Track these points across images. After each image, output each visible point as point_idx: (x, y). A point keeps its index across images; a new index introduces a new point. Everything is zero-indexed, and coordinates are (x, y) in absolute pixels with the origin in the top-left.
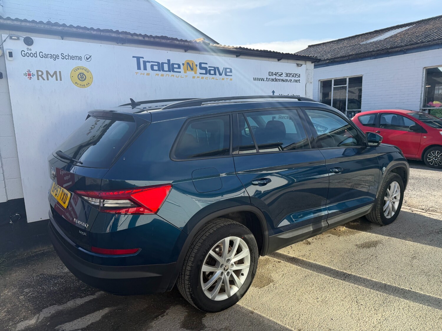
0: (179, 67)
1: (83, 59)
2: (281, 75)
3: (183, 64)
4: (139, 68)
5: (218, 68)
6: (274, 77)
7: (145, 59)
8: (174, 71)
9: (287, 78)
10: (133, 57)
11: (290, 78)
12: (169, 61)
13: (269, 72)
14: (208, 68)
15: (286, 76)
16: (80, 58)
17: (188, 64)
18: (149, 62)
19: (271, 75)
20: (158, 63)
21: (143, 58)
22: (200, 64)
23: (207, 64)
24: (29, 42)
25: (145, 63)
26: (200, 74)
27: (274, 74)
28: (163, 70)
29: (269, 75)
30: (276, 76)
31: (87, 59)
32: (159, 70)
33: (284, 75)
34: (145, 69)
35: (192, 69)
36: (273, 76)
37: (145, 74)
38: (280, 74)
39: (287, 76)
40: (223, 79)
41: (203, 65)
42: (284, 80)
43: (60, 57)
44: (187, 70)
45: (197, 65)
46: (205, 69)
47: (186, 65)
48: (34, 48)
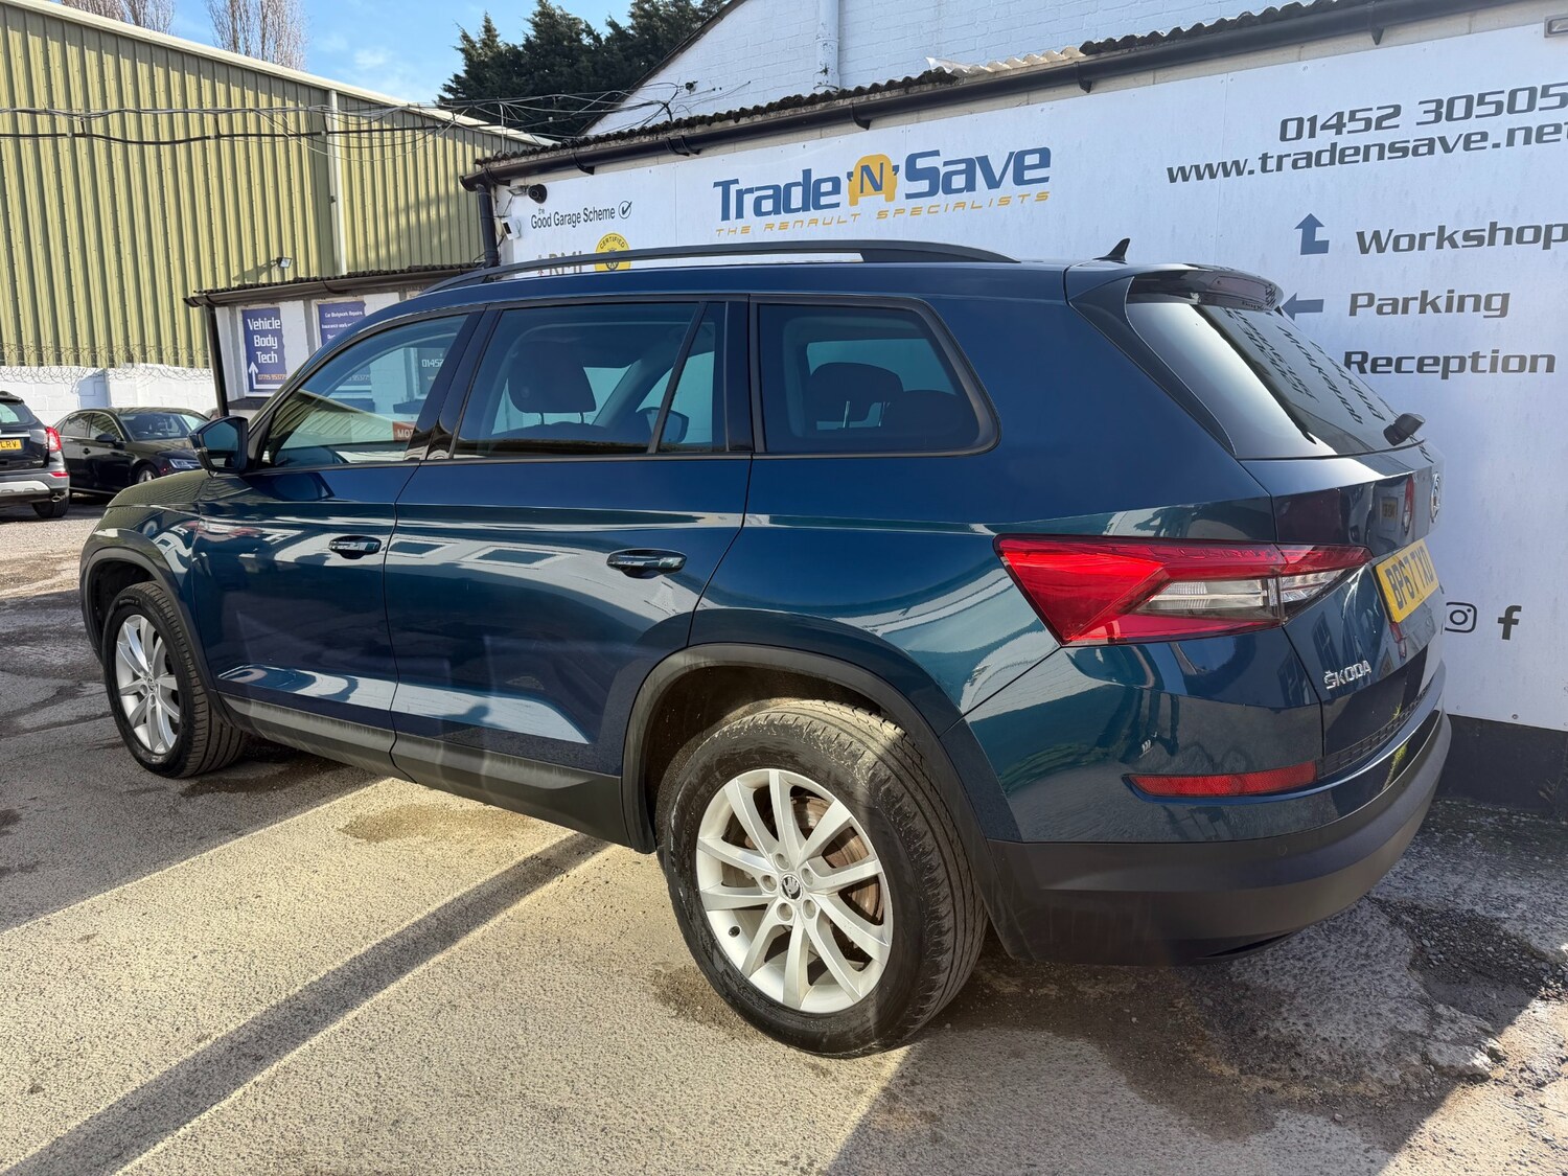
0: (836, 190)
1: (616, 214)
2: (1380, 120)
3: (850, 175)
4: (725, 216)
5: (984, 162)
6: (1325, 139)
7: (742, 186)
8: (818, 207)
9: (1444, 129)
10: (716, 184)
11: (1472, 126)
12: (807, 173)
13: (1284, 124)
14: (943, 170)
15: (1432, 117)
16: (611, 213)
17: (866, 169)
18: (750, 191)
19: (1299, 135)
20: (776, 188)
21: (736, 181)
22: (912, 160)
23: (936, 153)
24: (539, 194)
25: (740, 194)
26: (908, 196)
27: (1324, 127)
28: (789, 210)
29: (1283, 138)
30: (1339, 132)
31: (624, 212)
32: (776, 211)
33: (1413, 113)
34: (740, 215)
35: (878, 187)
36: (1312, 135)
37: (740, 230)
38: (1374, 115)
39: (1438, 119)
40: (1005, 201)
41: (921, 164)
42: (1411, 145)
43: (583, 216)
44: (862, 192)
45: (896, 169)
46: (931, 174)
47: (857, 178)
48: (550, 206)
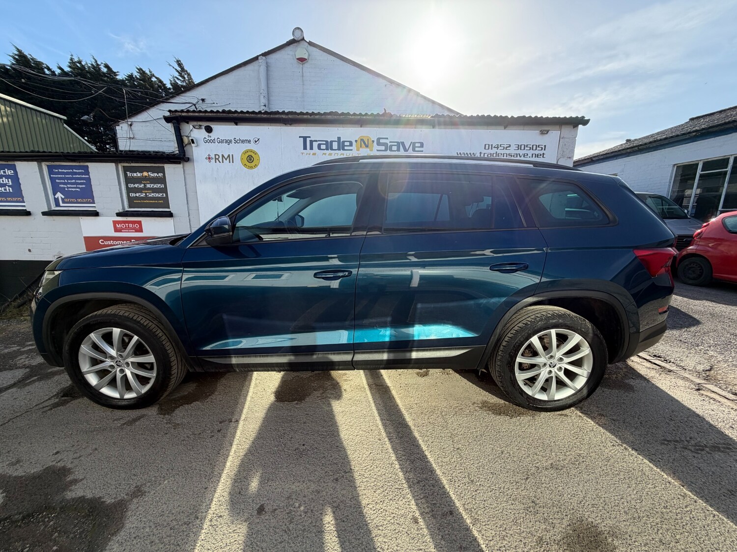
0: (351, 144)
1: (252, 142)
2: (507, 147)
3: (356, 141)
4: (305, 148)
5: (403, 143)
6: (494, 150)
7: (312, 139)
8: (344, 149)
9: (519, 152)
10: (300, 137)
11: (525, 152)
12: (339, 138)
13: (485, 145)
14: (389, 144)
15: (517, 148)
16: (249, 141)
17: (362, 140)
18: (316, 141)
19: (489, 149)
20: (327, 142)
21: (310, 137)
22: (379, 139)
23: (387, 138)
24: (209, 130)
25: (311, 142)
26: (377, 150)
27: (494, 147)
28: (332, 149)
29: (485, 149)
30: (498, 149)
31: (256, 142)
32: (327, 149)
33: (513, 147)
34: (311, 148)
35: (367, 146)
36: (492, 149)
37: (311, 154)
38: (505, 146)
39: (518, 149)
41: (382, 141)
42: (513, 155)
43: (233, 141)
44: (361, 147)
45: (373, 141)
46: (385, 144)
47: (359, 142)
48: (213, 135)
